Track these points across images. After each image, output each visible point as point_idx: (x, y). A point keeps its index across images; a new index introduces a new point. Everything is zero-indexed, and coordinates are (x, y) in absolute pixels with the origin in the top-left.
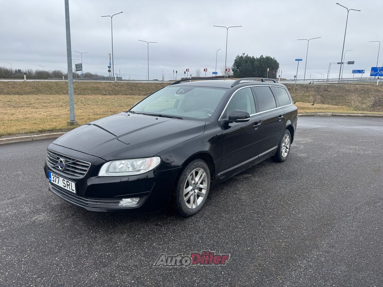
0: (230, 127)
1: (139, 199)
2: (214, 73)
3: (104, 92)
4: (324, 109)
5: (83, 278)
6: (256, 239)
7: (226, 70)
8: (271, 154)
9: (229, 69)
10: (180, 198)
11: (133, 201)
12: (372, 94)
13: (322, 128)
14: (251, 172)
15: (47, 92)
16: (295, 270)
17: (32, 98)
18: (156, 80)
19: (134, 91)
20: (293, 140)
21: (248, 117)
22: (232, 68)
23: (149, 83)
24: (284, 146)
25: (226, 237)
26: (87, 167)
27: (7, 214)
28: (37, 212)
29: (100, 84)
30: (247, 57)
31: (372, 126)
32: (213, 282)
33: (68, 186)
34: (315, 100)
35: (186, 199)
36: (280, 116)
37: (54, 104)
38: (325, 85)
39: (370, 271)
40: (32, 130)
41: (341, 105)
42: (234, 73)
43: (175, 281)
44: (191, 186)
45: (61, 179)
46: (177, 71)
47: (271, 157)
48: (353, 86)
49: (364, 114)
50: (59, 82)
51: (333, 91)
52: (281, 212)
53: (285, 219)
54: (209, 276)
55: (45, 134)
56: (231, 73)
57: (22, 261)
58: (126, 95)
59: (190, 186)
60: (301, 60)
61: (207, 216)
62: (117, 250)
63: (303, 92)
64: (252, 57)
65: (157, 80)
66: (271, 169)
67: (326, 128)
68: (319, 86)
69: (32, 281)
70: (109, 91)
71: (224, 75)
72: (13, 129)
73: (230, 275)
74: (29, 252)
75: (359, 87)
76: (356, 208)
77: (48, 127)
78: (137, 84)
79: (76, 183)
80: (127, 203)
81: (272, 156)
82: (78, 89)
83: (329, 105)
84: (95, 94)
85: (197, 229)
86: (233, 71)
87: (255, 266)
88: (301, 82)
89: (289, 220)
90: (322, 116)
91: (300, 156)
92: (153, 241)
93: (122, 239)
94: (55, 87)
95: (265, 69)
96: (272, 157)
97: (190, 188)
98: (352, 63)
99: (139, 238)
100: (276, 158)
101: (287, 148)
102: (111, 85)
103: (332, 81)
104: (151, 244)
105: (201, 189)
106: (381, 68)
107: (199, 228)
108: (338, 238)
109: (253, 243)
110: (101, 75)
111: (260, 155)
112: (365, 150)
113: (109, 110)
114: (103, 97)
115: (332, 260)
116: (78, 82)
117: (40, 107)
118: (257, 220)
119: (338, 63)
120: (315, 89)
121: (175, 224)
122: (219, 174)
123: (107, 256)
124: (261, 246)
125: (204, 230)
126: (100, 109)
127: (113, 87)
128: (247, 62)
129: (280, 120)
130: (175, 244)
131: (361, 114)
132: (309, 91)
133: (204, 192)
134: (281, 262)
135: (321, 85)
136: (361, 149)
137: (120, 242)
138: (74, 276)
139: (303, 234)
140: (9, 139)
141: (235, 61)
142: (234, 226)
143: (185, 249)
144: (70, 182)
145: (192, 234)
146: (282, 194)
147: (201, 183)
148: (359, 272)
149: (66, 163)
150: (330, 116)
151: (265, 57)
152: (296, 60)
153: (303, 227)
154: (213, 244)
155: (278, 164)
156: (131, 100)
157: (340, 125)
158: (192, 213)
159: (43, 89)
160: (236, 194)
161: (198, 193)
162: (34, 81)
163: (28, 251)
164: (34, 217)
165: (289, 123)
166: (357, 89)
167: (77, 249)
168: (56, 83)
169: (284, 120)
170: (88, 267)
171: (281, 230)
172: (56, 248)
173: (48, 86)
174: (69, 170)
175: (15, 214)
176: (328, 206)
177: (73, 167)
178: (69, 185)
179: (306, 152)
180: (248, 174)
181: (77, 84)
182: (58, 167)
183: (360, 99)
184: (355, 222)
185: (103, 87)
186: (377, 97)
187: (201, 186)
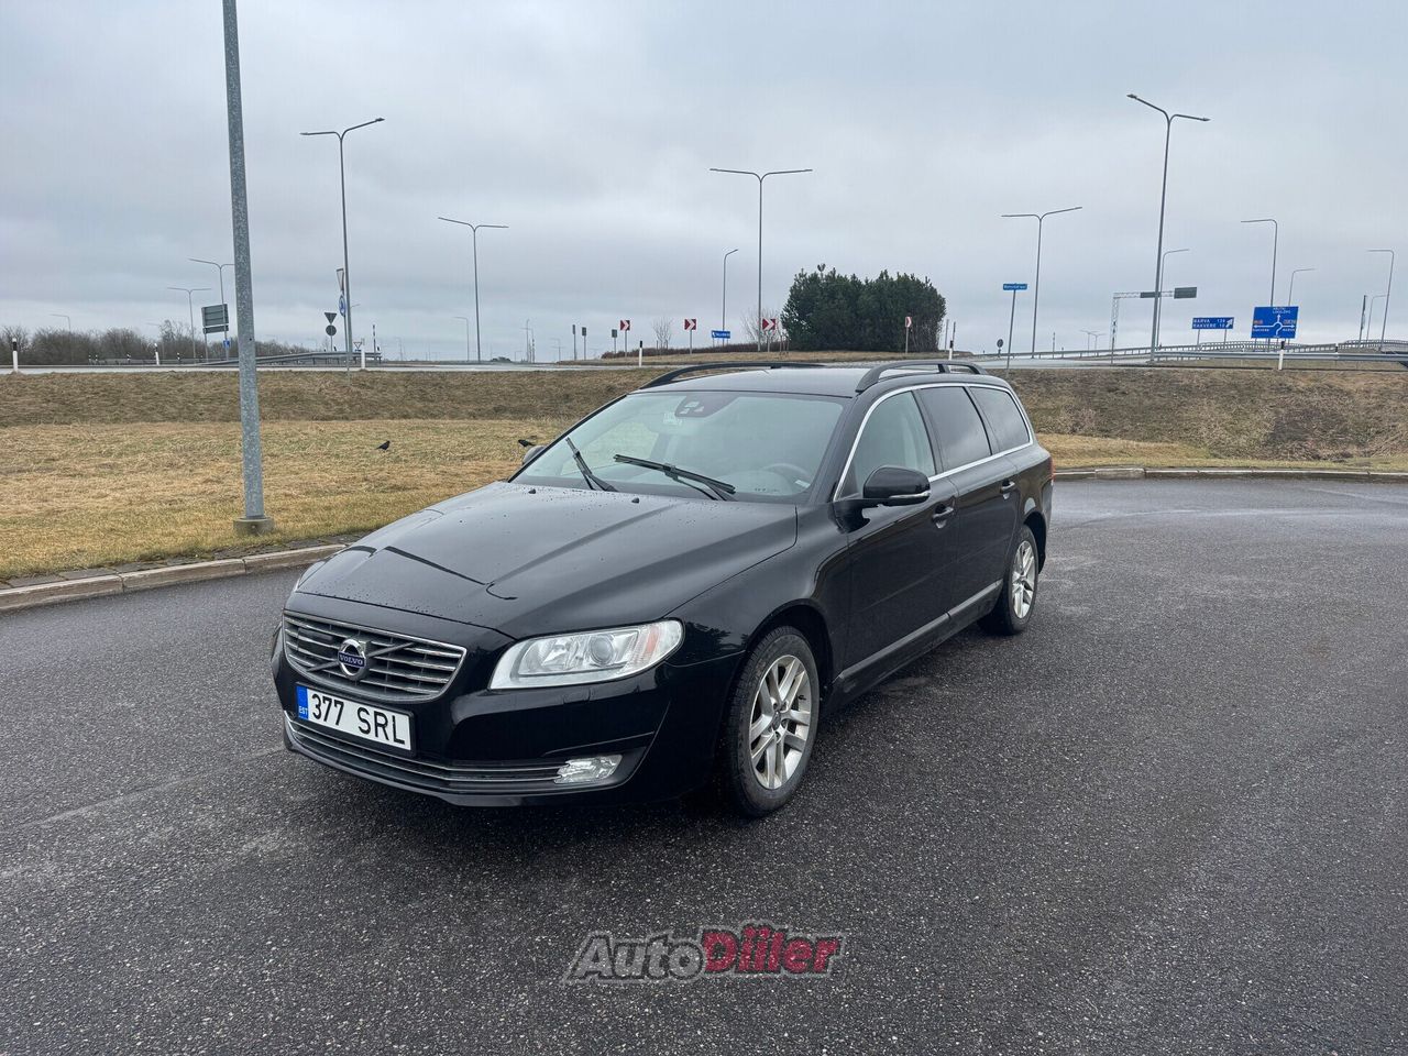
0: (868, 520)
1: (620, 757)
2: (718, 334)
3: (322, 410)
4: (1111, 455)
5: (486, 1011)
6: (991, 870)
7: (765, 324)
8: (982, 608)
9: (773, 321)
10: (741, 751)
11: (600, 765)
12: (1266, 401)
13: (1120, 519)
14: (922, 669)
15: (104, 413)
16: (1129, 949)
17: (52, 438)
18: (504, 360)
19: (432, 401)
20: (1044, 557)
21: (924, 486)
22: (783, 316)
23: (487, 373)
24: (1018, 581)
25: (896, 870)
26: (454, 661)
27: (145, 840)
28: (247, 827)
29: (306, 379)
30: (832, 277)
31: (1278, 507)
32: (896, 997)
33: (380, 729)
34: (1077, 424)
35: (755, 756)
36: (1006, 482)
37: (141, 457)
38: (1107, 373)
39: (1345, 937)
40: (113, 557)
41: (1166, 438)
42: (789, 333)
43: (779, 1003)
44: (768, 713)
45: (351, 707)
46: (584, 331)
47: (978, 621)
48: (1200, 373)
49: (1247, 468)
50: (148, 374)
51: (1135, 391)
52: (1049, 789)
53: (1065, 808)
54: (876, 981)
55: (169, 569)
56: (781, 334)
57: (263, 975)
58: (405, 417)
59: (763, 715)
60: (1024, 287)
61: (818, 810)
62: (565, 926)
63: (1035, 397)
64: (849, 278)
65: (506, 361)
66: (986, 656)
67: (1132, 518)
68: (1087, 373)
69: (324, 1032)
70: (338, 404)
71: (756, 339)
72: (38, 555)
73: (940, 975)
74: (274, 949)
75: (1220, 375)
76: (1276, 768)
77: (168, 544)
78: (442, 375)
79: (411, 714)
80: (579, 772)
81: (985, 613)
82: (221, 400)
83: (1125, 441)
84: (288, 417)
85: (798, 851)
86: (786, 325)
87: (1008, 945)
88: (1025, 363)
89: (1078, 809)
90: (1112, 479)
91: (1068, 613)
92: (669, 892)
93: (570, 893)
94: (133, 395)
95: (899, 318)
96: (981, 619)
97: (766, 720)
98: (1190, 293)
99: (623, 887)
100: (996, 622)
101: (1027, 587)
102: (347, 382)
103: (1126, 357)
104: (669, 905)
105: (792, 725)
106: (1287, 308)
107: (806, 848)
108: (1238, 853)
109: (985, 882)
110: (291, 345)
111: (953, 612)
112: (1271, 588)
113: (359, 475)
114: (322, 426)
115: (1231, 915)
116: (221, 373)
117: (93, 470)
118: (981, 816)
119: (1144, 295)
120: (1076, 385)
121: (726, 842)
122: (841, 676)
123: (537, 944)
124: (1013, 888)
125: (822, 854)
126: (324, 474)
127: (354, 389)
128: (832, 295)
129: (1006, 497)
130: (744, 900)
131: (1239, 468)
132: (1057, 394)
133: (801, 733)
134: (1084, 931)
135: (1095, 372)
136: (1260, 584)
137: (566, 903)
138: (457, 1008)
139: (1130, 848)
140: (40, 591)
141: (791, 291)
142: (913, 837)
143: (782, 911)
144: (389, 715)
145: (788, 868)
146: (1038, 734)
147: (795, 707)
148: (1314, 942)
149: (370, 655)
150: (1138, 479)
151: (895, 279)
152: (1007, 287)
153: (1126, 829)
154: (863, 891)
155: (1005, 643)
156: (432, 436)
157: (1177, 508)
158: (774, 805)
159: (85, 404)
160: (893, 740)
161: (787, 737)
162: (49, 371)
163: (272, 945)
164: (245, 843)
165: (1030, 505)
166: (1214, 383)
167: (432, 932)
168: (137, 378)
169: (1019, 497)
170: (489, 979)
171: (1063, 839)
172: (359, 932)
173: (105, 390)
174: (382, 677)
175: (172, 838)
176: (1190, 764)
177: (396, 666)
178: (384, 726)
179: (1085, 600)
180: (917, 676)
181: (218, 381)
182: (338, 668)
183: (1225, 415)
184: (1278, 805)
185: (317, 389)
186: (1283, 411)
187: (795, 715)
